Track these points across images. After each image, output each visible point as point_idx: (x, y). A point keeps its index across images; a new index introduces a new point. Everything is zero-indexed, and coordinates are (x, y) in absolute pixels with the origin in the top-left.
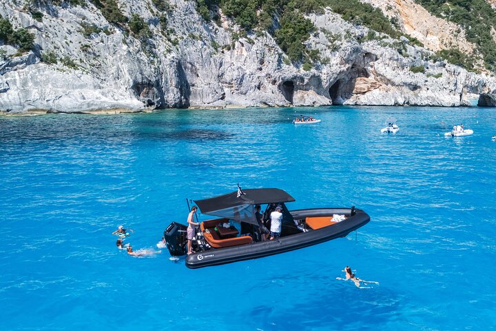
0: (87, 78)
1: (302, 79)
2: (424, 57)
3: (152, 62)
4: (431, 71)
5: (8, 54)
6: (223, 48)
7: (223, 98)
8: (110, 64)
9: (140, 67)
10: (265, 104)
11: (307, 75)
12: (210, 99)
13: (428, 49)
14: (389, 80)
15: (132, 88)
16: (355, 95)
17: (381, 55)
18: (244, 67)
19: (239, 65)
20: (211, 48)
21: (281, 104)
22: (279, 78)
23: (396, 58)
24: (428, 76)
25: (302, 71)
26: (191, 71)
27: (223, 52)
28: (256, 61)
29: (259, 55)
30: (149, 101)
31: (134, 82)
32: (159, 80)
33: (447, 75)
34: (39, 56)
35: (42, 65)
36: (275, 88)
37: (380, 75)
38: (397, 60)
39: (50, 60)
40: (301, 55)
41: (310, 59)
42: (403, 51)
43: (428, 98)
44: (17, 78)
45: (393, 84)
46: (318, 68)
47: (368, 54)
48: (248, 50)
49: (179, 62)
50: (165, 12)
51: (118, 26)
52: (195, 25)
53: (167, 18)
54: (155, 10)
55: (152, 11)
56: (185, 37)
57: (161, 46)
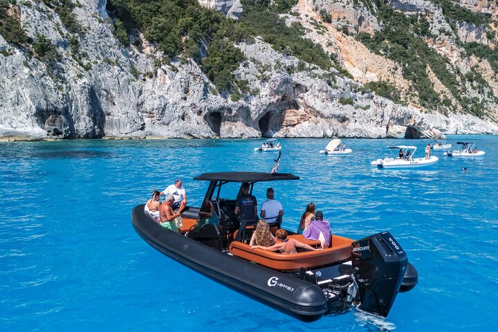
1: (230, 110)
2: (353, 89)
3: (60, 88)
4: (359, 103)
6: (145, 76)
7: (142, 129)
8: (8, 88)
9: (44, 93)
10: (190, 135)
11: (235, 106)
12: (128, 129)
13: (358, 81)
14: (318, 112)
15: (35, 115)
16: (285, 128)
17: (311, 87)
18: (166, 96)
19: (161, 93)
20: (130, 74)
21: (206, 135)
22: (205, 108)
23: (325, 90)
24: (356, 108)
25: (230, 102)
26: (107, 99)
27: (144, 80)
28: (181, 90)
29: (183, 84)
30: (55, 130)
31: (37, 108)
32: (67, 107)
33: (375, 107)
36: (201, 118)
37: (309, 107)
38: (326, 92)
40: (230, 85)
41: (239, 90)
42: (333, 82)
43: (355, 130)
45: (322, 116)
46: (247, 99)
47: (298, 86)
48: (172, 78)
49: (92, 88)
50: (77, 35)
51: (19, 47)
52: (111, 49)
53: (79, 40)
54: (65, 32)
55: (61, 33)
56: (99, 62)
57: (71, 70)
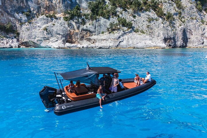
0: (148, 37)
3: (173, 30)
5: (125, 30)
8: (156, 32)
9: (167, 32)
12: (197, 44)
15: (163, 40)
20: (200, 23)
26: (190, 33)
27: (206, 24)
30: (169, 45)
31: (164, 38)
32: (174, 37)
34: (134, 30)
35: (134, 33)
39: (137, 31)
44: (126, 37)
49: (184, 29)
50: (181, 10)
51: (161, 17)
52: (194, 14)
53: (182, 12)
54: (177, 9)
55: (176, 10)
56: (188, 19)
57: (177, 23)
